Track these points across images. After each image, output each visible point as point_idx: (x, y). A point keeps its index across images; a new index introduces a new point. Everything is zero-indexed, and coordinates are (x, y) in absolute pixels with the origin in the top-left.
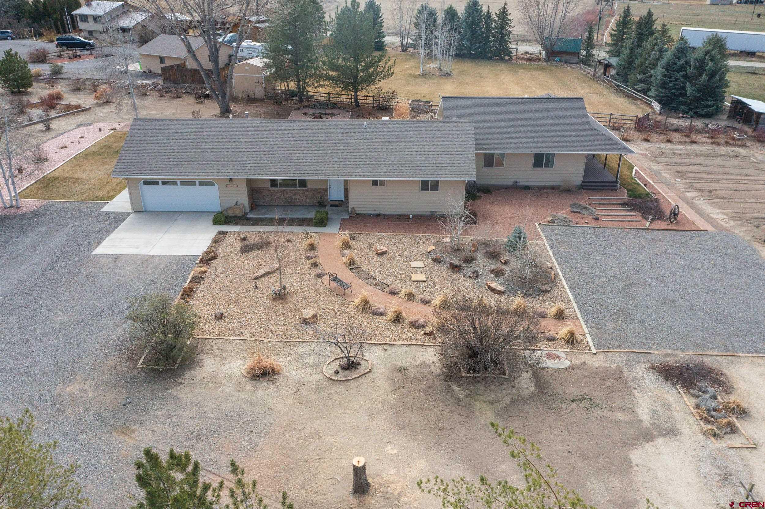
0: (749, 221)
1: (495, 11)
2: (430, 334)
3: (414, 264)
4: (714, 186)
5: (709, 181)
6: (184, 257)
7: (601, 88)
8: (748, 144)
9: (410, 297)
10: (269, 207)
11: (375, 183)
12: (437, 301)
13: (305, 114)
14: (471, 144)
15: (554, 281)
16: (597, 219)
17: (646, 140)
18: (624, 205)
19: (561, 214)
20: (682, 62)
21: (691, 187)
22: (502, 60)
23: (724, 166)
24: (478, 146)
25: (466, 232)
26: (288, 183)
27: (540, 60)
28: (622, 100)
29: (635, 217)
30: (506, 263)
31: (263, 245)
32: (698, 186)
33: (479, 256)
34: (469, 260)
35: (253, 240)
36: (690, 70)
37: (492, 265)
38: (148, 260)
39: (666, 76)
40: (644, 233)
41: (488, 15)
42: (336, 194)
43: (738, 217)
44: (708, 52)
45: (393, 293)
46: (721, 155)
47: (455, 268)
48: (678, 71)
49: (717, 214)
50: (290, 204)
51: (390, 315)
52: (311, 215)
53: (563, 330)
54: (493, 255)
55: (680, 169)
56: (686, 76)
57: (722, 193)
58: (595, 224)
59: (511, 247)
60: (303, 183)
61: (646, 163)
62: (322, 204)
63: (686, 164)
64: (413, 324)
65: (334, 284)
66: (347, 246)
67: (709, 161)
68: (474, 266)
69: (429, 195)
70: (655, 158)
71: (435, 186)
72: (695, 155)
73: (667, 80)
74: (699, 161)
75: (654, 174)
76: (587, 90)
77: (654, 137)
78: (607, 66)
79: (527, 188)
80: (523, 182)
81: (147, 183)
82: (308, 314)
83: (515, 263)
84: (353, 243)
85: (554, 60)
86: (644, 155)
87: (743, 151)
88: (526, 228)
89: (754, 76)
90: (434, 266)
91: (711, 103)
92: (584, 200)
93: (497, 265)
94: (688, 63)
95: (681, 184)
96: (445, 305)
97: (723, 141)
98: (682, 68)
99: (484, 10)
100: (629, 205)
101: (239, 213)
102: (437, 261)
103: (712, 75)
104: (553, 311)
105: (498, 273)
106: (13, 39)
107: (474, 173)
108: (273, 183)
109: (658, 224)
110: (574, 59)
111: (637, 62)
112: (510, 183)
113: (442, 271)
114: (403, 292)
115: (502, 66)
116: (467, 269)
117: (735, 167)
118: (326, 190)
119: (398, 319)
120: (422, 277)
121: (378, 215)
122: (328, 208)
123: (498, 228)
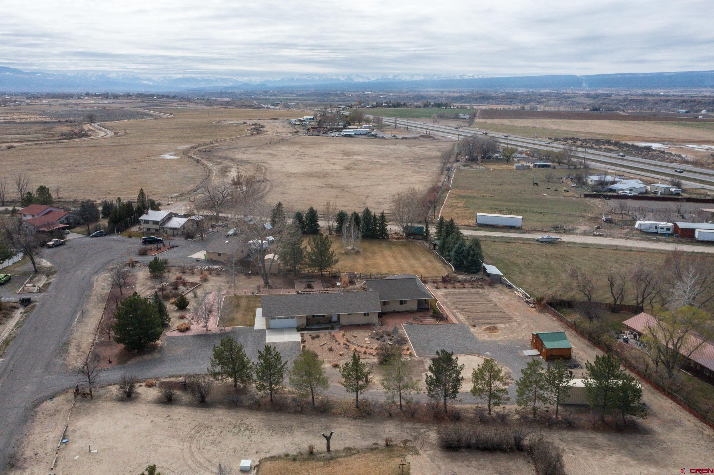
0: (470, 319)
1: (378, 215)
2: (374, 356)
3: (366, 339)
4: (464, 307)
5: (463, 305)
6: (296, 342)
7: (431, 257)
8: (484, 287)
9: (367, 348)
10: (313, 324)
11: (349, 314)
12: (374, 348)
13: (301, 282)
14: (379, 299)
15: (407, 341)
16: (421, 322)
17: (445, 288)
18: (431, 316)
19: (410, 321)
20: (461, 250)
21: (456, 308)
22: (383, 239)
23: (471, 298)
24: (381, 298)
25: (380, 329)
26: (317, 316)
27: (403, 238)
28: (440, 265)
29: (433, 320)
30: (393, 337)
31: (318, 337)
32: (459, 307)
33: (385, 335)
34: (382, 337)
35: (314, 335)
36: (465, 254)
37: (389, 338)
38: (285, 343)
39: (456, 256)
40: (436, 326)
41: (375, 216)
42: (335, 319)
43: (468, 318)
44: (471, 246)
45: (362, 347)
46: (472, 293)
47: (378, 339)
48: (461, 254)
49: (461, 317)
50: (319, 323)
51: (362, 352)
52: (328, 326)
53: (408, 352)
54: (389, 335)
55: (455, 300)
56: (463, 256)
57: (466, 310)
58: (421, 324)
59: (394, 332)
60: (323, 316)
61: (442, 299)
62: (330, 322)
63: (457, 298)
64: (369, 354)
65: (344, 346)
66: (344, 335)
67: (467, 296)
68: (384, 338)
69: (367, 317)
70: (446, 296)
71: (368, 314)
72: (462, 294)
73: (456, 258)
74: (463, 297)
75: (445, 303)
76: (425, 259)
77: (449, 285)
78: (435, 245)
79: (398, 312)
80: (397, 310)
81: (272, 319)
82: (341, 353)
83: (395, 337)
84: (346, 334)
85: (410, 238)
86: (443, 295)
87: (480, 291)
88: (397, 326)
89: (507, 244)
90: (372, 339)
91: (474, 268)
92: (418, 315)
93: (390, 338)
94: (464, 250)
95: (453, 307)
96: (377, 349)
97: (475, 286)
98: (462, 252)
99: (373, 214)
100: (432, 316)
101: (303, 327)
102: (372, 338)
103: (474, 256)
104: (406, 348)
105: (390, 340)
106: (105, 235)
107: (380, 309)
108: (314, 316)
109: (442, 322)
110: (420, 237)
111: (446, 246)
112: (392, 311)
113: (374, 340)
114: (365, 346)
115: (384, 244)
116: (381, 339)
117: (475, 298)
118: (331, 318)
119: (365, 353)
120: (369, 342)
121: (350, 325)
122: (333, 324)
123: (390, 326)
